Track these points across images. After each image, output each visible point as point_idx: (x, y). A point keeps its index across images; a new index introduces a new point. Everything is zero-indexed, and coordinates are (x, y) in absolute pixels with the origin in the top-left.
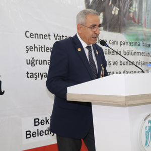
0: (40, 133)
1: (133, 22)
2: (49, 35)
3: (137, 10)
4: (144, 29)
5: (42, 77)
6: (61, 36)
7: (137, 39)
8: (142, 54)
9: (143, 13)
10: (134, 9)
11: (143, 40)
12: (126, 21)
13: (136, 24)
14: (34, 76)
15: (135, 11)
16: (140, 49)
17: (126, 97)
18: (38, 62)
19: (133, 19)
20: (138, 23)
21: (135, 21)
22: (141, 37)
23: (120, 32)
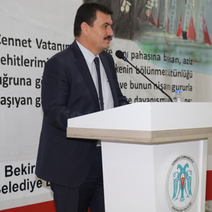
0: (14, 188)
1: (150, 24)
2: (29, 41)
3: (157, 5)
4: (167, 35)
5: (18, 103)
6: (47, 42)
7: (156, 50)
8: (163, 72)
9: (166, 11)
10: (152, 5)
11: (165, 51)
12: (140, 22)
13: (155, 27)
14: (7, 102)
15: (154, 8)
16: (160, 66)
17: (153, 132)
18: (12, 81)
19: (151, 20)
20: (158, 26)
21: (154, 23)
22: (161, 47)
23: (131, 38)
